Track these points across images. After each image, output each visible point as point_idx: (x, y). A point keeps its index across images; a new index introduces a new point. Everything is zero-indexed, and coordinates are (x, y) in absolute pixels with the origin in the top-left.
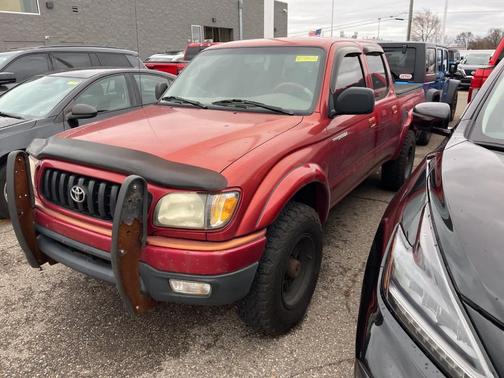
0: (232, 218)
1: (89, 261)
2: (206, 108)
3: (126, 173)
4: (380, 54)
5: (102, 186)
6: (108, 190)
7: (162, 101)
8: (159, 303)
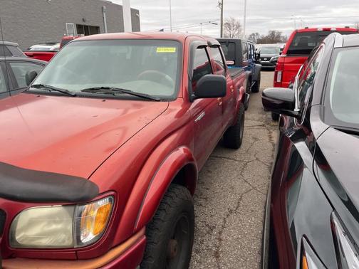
0: (106, 228)
2: (75, 96)
4: (218, 46)
7: (31, 89)
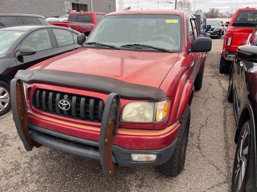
1: (73, 146)
2: (119, 49)
3: (108, 93)
5: (83, 100)
6: (87, 102)
8: (124, 167)
